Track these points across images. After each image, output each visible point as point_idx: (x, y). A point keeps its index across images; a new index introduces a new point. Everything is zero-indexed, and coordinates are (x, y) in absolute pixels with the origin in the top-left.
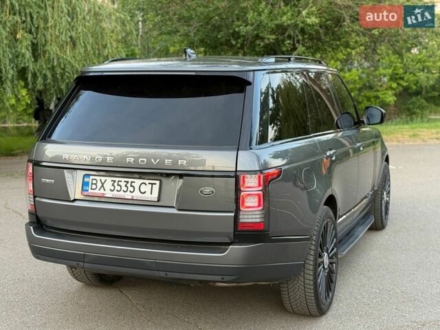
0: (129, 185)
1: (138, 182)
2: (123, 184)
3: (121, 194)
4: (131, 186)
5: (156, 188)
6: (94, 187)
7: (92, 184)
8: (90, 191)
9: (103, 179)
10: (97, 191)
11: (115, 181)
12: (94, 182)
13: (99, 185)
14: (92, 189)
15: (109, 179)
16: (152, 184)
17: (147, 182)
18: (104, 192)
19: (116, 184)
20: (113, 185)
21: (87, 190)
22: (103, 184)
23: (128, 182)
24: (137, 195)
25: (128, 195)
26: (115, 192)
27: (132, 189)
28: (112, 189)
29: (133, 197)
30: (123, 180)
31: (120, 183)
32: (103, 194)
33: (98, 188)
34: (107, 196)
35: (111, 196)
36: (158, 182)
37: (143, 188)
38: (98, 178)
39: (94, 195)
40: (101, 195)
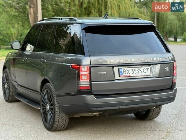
0: (139, 70)
1: (142, 69)
2: (136, 70)
3: (137, 74)
4: (140, 70)
5: (149, 70)
6: (125, 73)
7: (124, 72)
8: (123, 75)
9: (128, 69)
10: (126, 74)
11: (133, 69)
12: (124, 71)
13: (127, 72)
14: (124, 74)
15: (130, 69)
16: (147, 69)
17: (145, 68)
18: (130, 74)
19: (134, 70)
20: (132, 71)
21: (122, 75)
22: (128, 71)
23: (138, 69)
24: (143, 74)
25: (140, 74)
26: (134, 74)
27: (140, 72)
28: (133, 73)
29: (142, 75)
30: (136, 68)
31: (135, 70)
32: (130, 75)
33: (127, 73)
34: (131, 76)
35: (133, 76)
36: (149, 68)
37: (145, 71)
38: (126, 69)
39: (126, 76)
40: (129, 76)
